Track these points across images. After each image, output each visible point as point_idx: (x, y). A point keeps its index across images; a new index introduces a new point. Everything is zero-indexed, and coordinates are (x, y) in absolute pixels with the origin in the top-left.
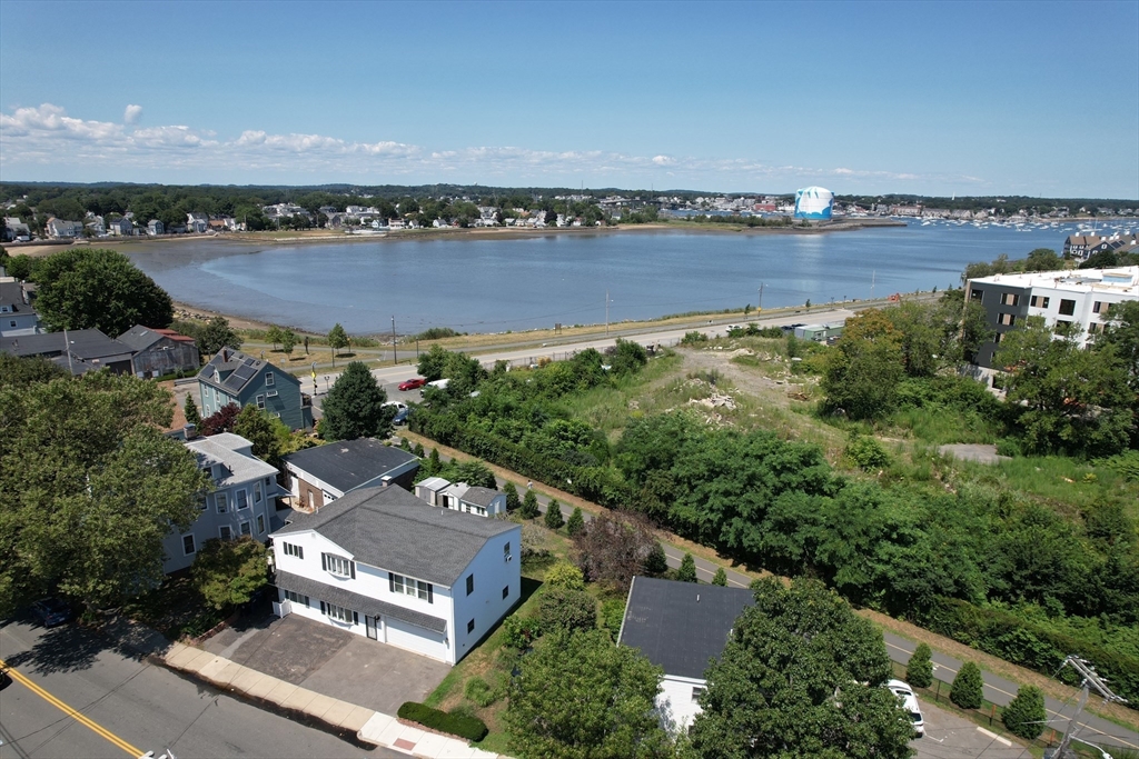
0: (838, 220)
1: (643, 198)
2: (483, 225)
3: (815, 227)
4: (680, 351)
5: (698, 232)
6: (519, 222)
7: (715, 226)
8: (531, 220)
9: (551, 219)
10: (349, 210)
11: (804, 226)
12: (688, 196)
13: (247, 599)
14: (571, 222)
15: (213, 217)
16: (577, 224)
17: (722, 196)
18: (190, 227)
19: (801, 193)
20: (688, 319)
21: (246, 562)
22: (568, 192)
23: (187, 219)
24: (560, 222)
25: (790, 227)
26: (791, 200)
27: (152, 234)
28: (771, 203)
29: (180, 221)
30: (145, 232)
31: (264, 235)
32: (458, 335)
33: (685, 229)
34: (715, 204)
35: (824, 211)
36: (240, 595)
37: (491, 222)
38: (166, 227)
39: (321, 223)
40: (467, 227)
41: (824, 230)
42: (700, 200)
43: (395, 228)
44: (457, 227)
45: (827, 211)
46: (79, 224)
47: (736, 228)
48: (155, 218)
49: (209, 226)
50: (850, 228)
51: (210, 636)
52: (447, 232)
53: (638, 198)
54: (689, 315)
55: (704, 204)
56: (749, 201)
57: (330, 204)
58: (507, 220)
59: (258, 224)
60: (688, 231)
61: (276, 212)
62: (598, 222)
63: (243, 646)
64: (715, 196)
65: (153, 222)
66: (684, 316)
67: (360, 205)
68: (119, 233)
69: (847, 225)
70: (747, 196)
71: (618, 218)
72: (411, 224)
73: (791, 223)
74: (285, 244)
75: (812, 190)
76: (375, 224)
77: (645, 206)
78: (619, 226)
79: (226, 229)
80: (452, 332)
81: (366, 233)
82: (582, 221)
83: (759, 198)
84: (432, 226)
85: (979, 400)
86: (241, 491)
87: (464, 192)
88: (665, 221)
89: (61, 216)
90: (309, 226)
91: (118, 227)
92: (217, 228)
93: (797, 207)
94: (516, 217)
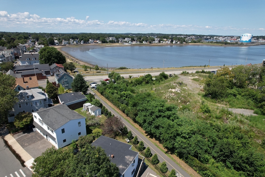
0: (253, 43)
1: (200, 37)
2: (155, 43)
3: (244, 45)
4: (180, 76)
5: (211, 45)
6: (164, 42)
7: (216, 44)
8: (167, 42)
9: (172, 41)
10: (126, 39)
11: (242, 44)
12: (212, 36)
13: (23, 126)
14: (177, 42)
15: (95, 40)
16: (178, 43)
17: (221, 36)
18: (90, 42)
19: (242, 35)
20: (189, 68)
21: (25, 118)
22: (181, 35)
23: (89, 40)
24: (174, 42)
25: (237, 44)
26: (240, 37)
27: (82, 43)
28: (235, 38)
29: (87, 41)
30: (80, 43)
31: (104, 44)
32: (128, 69)
33: (207, 45)
34: (219, 38)
35: (249, 40)
36: (21, 125)
37: (157, 42)
38: (85, 42)
39: (118, 42)
40: (151, 43)
41: (249, 45)
42: (215, 37)
43: (134, 43)
44: (148, 43)
45: (250, 40)
46: (68, 41)
47: (221, 45)
48: (83, 40)
49: (94, 42)
50: (256, 45)
51: (16, 134)
52: (146, 44)
53: (198, 37)
54: (190, 67)
55: (216, 39)
56: (229, 38)
57: (122, 37)
58: (161, 42)
59: (104, 42)
60: (208, 45)
61: (110, 39)
62: (184, 42)
63: (21, 137)
64: (220, 36)
65: (82, 41)
66: (188, 67)
67: (129, 38)
68: (75, 43)
69: (256, 44)
70: (228, 36)
71: (190, 42)
72: (138, 42)
73: (238, 44)
74: (108, 46)
75: (246, 34)
76: (130, 42)
77: (199, 39)
78: (189, 44)
79: (97, 43)
80: (126, 68)
81: (127, 44)
82: (180, 42)
83: (232, 37)
84: (143, 43)
85: (254, 96)
86: (36, 102)
87: (156, 35)
88: (202, 42)
89: (65, 40)
90: (115, 42)
91: (75, 42)
92: (95, 43)
93: (241, 39)
94: (163, 41)
